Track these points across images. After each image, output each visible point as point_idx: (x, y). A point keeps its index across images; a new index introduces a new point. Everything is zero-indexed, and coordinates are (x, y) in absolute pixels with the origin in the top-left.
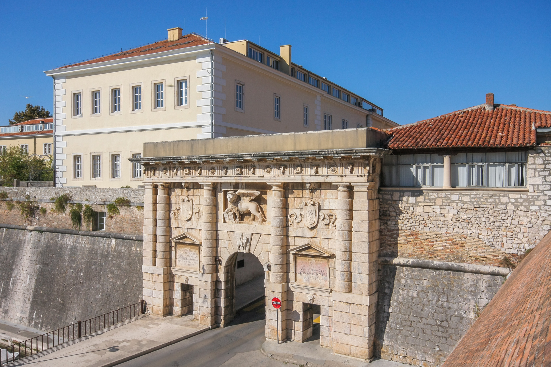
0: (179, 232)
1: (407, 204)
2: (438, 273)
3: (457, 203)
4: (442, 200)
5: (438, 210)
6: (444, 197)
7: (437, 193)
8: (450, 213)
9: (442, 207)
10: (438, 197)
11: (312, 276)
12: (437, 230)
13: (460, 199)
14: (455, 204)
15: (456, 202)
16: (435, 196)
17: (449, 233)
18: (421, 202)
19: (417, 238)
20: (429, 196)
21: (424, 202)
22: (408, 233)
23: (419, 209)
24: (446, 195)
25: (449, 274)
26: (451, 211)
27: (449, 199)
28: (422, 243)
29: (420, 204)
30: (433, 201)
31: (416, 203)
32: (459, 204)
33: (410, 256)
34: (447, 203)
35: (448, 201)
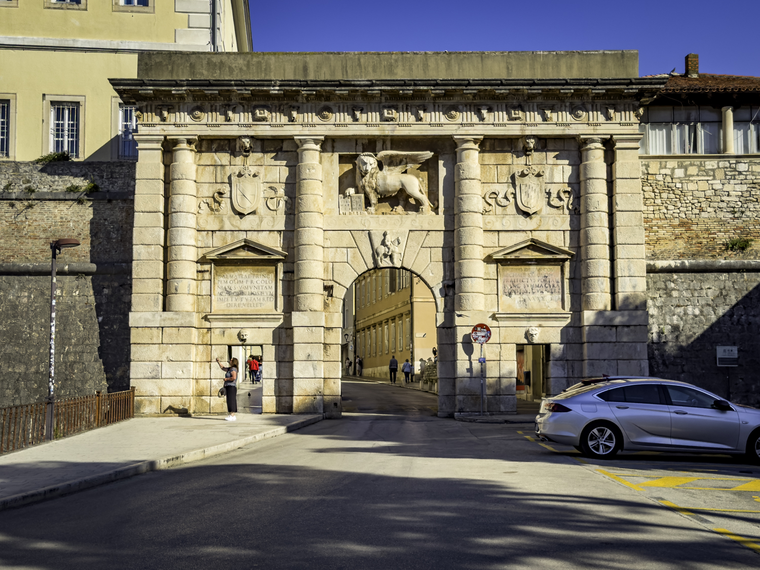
0: (224, 239)
1: (672, 179)
2: (725, 276)
3: (746, 175)
4: (725, 172)
5: (720, 187)
6: (727, 168)
7: (716, 162)
8: (735, 189)
9: (726, 181)
10: (719, 167)
11: (531, 296)
12: (721, 215)
13: (750, 170)
14: (742, 177)
15: (744, 173)
16: (713, 166)
17: (737, 218)
18: (693, 176)
19: (689, 229)
20: (704, 167)
21: (698, 175)
22: (676, 222)
23: (692, 186)
24: (730, 164)
25: (742, 277)
26: (738, 188)
27: (735, 170)
28: (698, 237)
29: (691, 178)
30: (712, 173)
31: (685, 177)
32: (748, 177)
33: (682, 255)
34: (731, 175)
35: (733, 173)
